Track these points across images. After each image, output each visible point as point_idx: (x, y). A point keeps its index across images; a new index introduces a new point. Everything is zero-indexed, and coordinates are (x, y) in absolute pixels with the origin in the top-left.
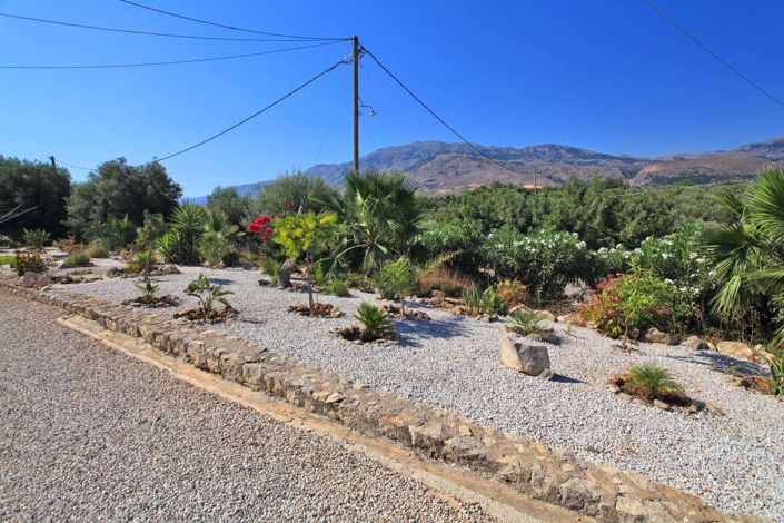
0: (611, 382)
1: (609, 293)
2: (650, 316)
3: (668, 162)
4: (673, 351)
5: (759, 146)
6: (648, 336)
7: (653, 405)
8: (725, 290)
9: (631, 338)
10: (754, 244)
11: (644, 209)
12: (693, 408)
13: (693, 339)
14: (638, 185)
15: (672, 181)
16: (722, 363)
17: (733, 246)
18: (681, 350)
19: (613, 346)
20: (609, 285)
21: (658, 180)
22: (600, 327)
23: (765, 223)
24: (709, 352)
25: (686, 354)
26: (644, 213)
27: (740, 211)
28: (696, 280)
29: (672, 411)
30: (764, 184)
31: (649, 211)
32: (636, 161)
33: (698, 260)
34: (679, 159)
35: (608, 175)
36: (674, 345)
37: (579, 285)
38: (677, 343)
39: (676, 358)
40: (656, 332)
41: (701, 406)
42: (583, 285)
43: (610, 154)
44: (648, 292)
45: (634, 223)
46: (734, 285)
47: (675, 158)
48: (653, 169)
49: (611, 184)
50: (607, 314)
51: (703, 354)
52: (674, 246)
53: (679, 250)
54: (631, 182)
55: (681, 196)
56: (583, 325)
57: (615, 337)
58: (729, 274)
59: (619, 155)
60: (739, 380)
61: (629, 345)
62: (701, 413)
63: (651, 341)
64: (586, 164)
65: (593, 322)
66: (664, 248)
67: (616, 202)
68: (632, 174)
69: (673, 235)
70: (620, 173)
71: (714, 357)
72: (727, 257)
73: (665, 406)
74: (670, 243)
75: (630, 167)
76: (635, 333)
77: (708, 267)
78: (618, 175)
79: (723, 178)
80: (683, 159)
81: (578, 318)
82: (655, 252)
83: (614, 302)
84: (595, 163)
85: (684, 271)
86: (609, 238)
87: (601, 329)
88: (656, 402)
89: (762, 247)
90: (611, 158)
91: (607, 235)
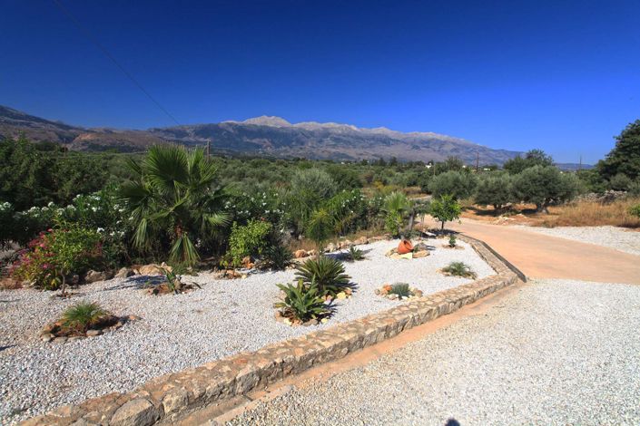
0: (46, 333)
1: (43, 249)
2: (86, 262)
3: (99, 134)
4: (109, 284)
5: (159, 130)
6: (87, 278)
7: (86, 336)
8: (138, 231)
9: (71, 284)
10: (151, 196)
11: (79, 170)
12: (119, 324)
13: (123, 270)
14: (76, 150)
15: (105, 149)
16: (142, 282)
17: (140, 198)
18: (116, 281)
19: (53, 298)
20: (43, 242)
21: (94, 147)
22: (37, 284)
23: (155, 181)
24: (135, 277)
25: (119, 283)
26: (78, 175)
27: (140, 173)
28: (121, 225)
29: (103, 333)
30: (151, 154)
31: (83, 172)
32: (72, 128)
33: (120, 210)
34: (109, 132)
35: (44, 137)
36: (110, 279)
37: (10, 247)
38: (111, 277)
39: (111, 289)
40: (94, 273)
41: (125, 320)
42: (17, 246)
43: (43, 117)
44: (76, 242)
45: (70, 183)
46: (143, 225)
47: (106, 131)
48: (88, 137)
49: (47, 147)
50: (44, 270)
51: (131, 280)
52: (101, 201)
53: (105, 203)
54: (69, 147)
55: (113, 161)
56: (18, 287)
57: (54, 289)
58: (140, 218)
59: (54, 121)
60: (152, 290)
61: (70, 291)
62: (125, 325)
63: (90, 282)
64: (16, 124)
65: (28, 281)
66: (93, 203)
67: (50, 164)
68: (69, 140)
69: (100, 192)
70: (57, 137)
71: (138, 279)
72: (137, 206)
73: (96, 332)
74: (97, 199)
75: (67, 133)
76: (75, 279)
77: (126, 215)
78: (55, 138)
79: (141, 150)
80: (111, 132)
81: (10, 281)
82: (86, 206)
83: (49, 256)
84: (28, 125)
85: (111, 220)
86: (46, 197)
87: (40, 285)
88: (89, 332)
89: (156, 198)
90: (46, 122)
91: (44, 194)
